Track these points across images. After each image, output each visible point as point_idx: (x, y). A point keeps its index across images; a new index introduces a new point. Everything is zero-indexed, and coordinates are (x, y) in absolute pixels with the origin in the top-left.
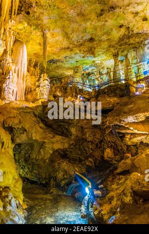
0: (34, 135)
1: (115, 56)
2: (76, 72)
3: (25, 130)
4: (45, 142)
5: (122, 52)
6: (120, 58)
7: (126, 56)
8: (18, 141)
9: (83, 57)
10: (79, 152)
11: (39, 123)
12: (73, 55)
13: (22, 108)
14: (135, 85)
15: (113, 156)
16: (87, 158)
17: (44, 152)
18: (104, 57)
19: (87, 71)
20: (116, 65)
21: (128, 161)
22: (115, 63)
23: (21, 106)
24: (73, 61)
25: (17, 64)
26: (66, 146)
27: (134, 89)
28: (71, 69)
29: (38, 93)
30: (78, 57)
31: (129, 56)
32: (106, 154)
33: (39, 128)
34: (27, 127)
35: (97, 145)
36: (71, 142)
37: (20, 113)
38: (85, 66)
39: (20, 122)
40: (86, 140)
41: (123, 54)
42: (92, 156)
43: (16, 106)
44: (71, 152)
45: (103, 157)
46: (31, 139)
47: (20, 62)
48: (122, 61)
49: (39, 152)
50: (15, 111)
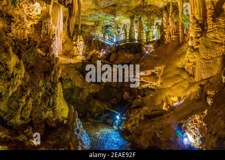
0: (76, 83)
1: (132, 18)
2: (97, 25)
3: (70, 80)
4: (84, 88)
5: (137, 15)
6: (135, 19)
7: (140, 19)
8: (65, 87)
9: (106, 16)
10: (107, 95)
11: (79, 75)
12: (97, 14)
13: (66, 64)
14: (145, 46)
15: (129, 97)
16: (112, 98)
17: (82, 95)
18: (122, 17)
19: (106, 24)
20: (132, 26)
21: (139, 100)
22: (131, 24)
23: (66, 63)
24: (96, 17)
25: (56, 25)
26: (98, 90)
27: (145, 49)
28: (93, 21)
29: (75, 51)
30: (100, 16)
31: (142, 19)
32: (124, 96)
33: (79, 78)
34: (72, 77)
35: (119, 90)
36: (102, 88)
37: (66, 68)
38: (105, 21)
39: (67, 74)
40: (111, 86)
41: (138, 17)
42: (115, 97)
43: (63, 62)
44: (101, 94)
45: (122, 98)
46: (74, 86)
47: (58, 22)
48: (136, 21)
49: (79, 94)
50: (63, 67)
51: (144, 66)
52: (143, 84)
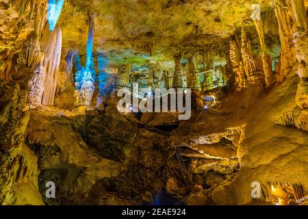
0: (71, 157)
1: (177, 57)
2: (122, 72)
3: (59, 150)
4: (85, 168)
5: (186, 53)
6: (182, 61)
7: (190, 60)
8: (46, 165)
9: (136, 54)
10: (133, 183)
11: (78, 140)
12: (122, 50)
13: (54, 118)
14: (202, 97)
15: (177, 189)
16: (143, 191)
17: (83, 182)
18: (162, 57)
19: (136, 72)
20: (177, 69)
21: (200, 195)
22: (176, 67)
23: (54, 115)
24: (120, 58)
25: (47, 54)
26: (115, 173)
27: (202, 102)
29: (77, 98)
30: (128, 54)
31: (194, 59)
32: (168, 185)
33: (78, 147)
34: (62, 144)
35: (157, 173)
36: (123, 169)
37: (53, 125)
38: (135, 65)
39: (53, 138)
40: (143, 166)
41: (187, 56)
42: (150, 188)
43: (47, 114)
44: (121, 182)
45: (164, 190)
46: (67, 162)
47: (52, 51)
48: (184, 65)
49: (75, 182)
50: (46, 121)
51: (205, 127)
52: (204, 163)
